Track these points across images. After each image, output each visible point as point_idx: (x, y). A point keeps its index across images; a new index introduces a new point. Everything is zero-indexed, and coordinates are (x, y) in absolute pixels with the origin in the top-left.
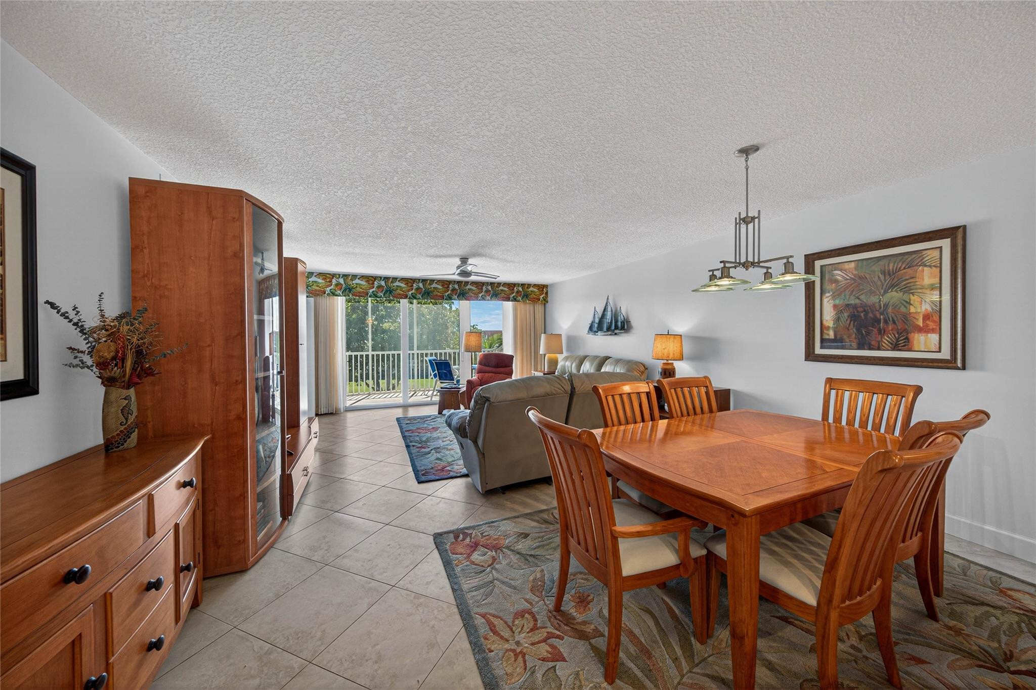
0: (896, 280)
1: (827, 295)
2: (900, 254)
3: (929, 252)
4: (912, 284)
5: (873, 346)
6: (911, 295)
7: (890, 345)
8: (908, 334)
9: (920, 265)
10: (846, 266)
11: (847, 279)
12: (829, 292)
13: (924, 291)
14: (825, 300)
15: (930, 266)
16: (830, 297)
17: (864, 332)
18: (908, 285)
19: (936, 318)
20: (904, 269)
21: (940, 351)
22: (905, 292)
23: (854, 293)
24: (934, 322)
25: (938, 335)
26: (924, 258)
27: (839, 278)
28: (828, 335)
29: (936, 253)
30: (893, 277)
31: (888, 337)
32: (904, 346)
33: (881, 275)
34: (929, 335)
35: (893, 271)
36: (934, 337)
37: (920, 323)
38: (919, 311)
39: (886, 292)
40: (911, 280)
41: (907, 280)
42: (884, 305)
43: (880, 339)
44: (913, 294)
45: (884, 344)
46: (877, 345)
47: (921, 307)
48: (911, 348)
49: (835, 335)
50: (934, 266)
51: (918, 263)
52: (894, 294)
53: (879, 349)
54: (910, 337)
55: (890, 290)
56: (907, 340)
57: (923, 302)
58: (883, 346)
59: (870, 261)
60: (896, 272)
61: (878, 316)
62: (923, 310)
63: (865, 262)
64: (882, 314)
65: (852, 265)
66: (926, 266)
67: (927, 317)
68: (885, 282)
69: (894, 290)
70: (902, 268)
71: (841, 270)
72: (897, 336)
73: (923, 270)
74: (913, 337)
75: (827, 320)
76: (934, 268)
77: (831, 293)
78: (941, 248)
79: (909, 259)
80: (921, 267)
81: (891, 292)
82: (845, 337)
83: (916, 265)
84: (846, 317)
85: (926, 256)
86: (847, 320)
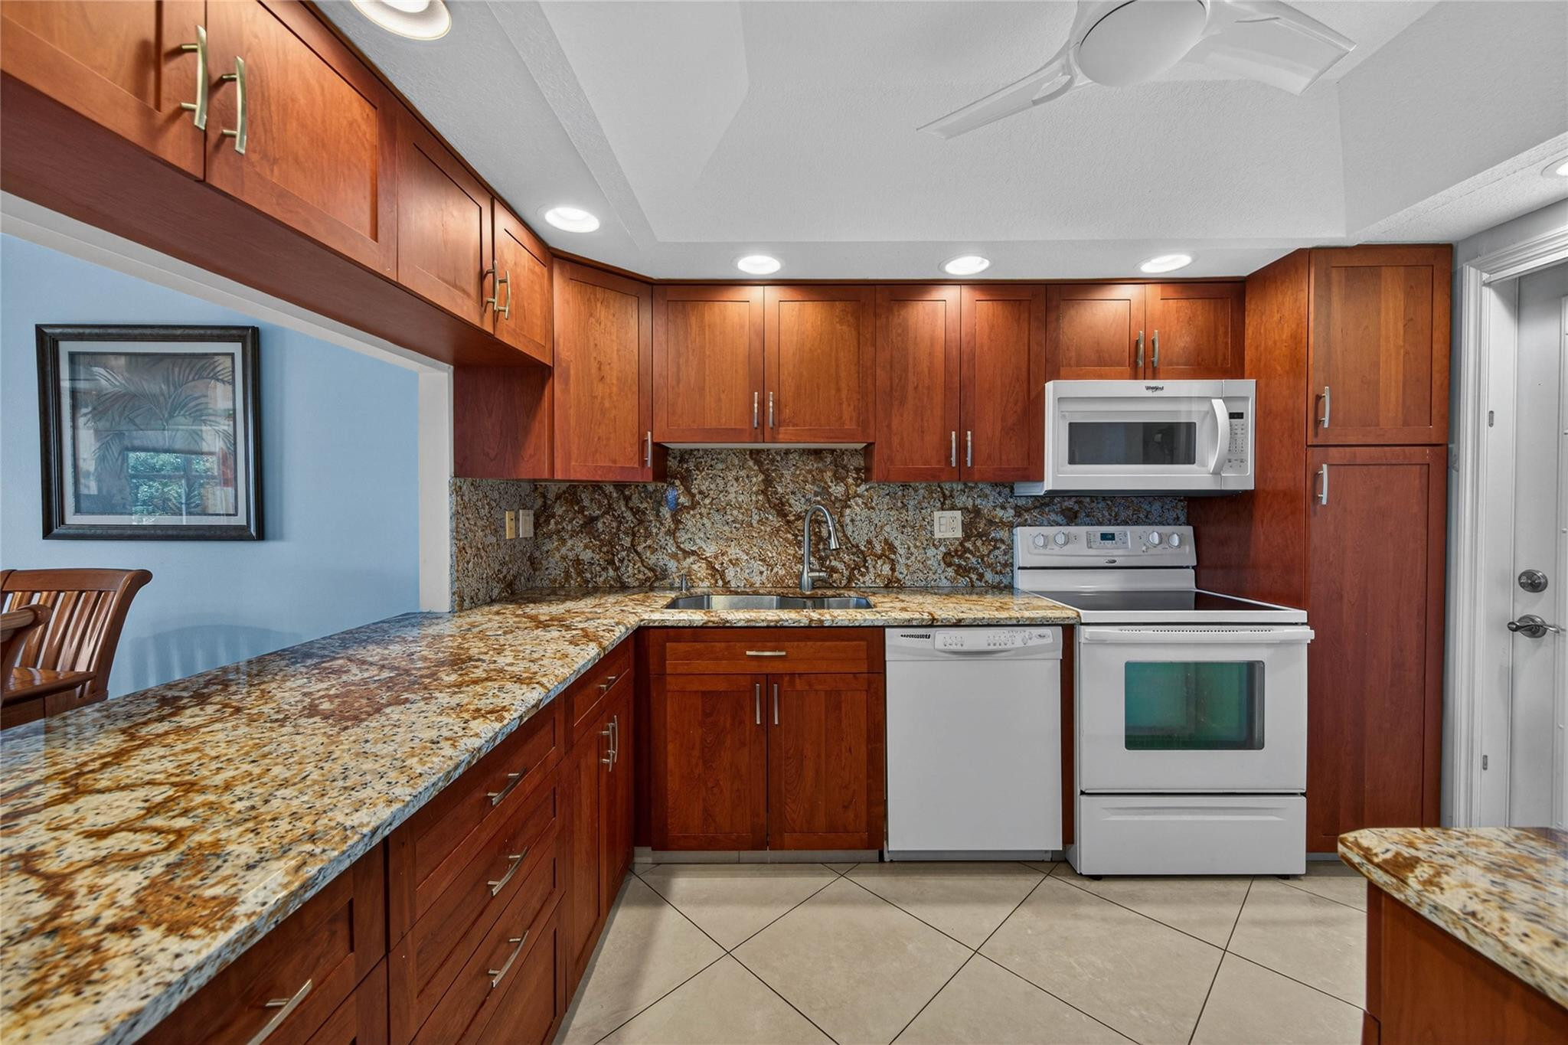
0: (183, 396)
1: (84, 411)
2: (186, 354)
3: (220, 359)
4: (204, 406)
6: (202, 424)
7: (179, 506)
8: (200, 487)
9: (212, 378)
10: (113, 362)
11: (116, 386)
12: (87, 407)
13: (218, 419)
14: (81, 421)
15: (222, 381)
16: (90, 416)
18: (199, 407)
19: (233, 461)
20: (193, 380)
21: (237, 514)
22: (195, 419)
23: (127, 413)
24: (229, 468)
25: (235, 488)
26: (216, 367)
27: (102, 380)
28: (88, 487)
29: (228, 361)
30: (179, 391)
31: (176, 492)
33: (163, 386)
34: (224, 488)
35: (179, 381)
36: (231, 492)
37: (215, 469)
38: (214, 450)
39: (171, 416)
40: (202, 400)
41: (197, 398)
42: (170, 438)
44: (204, 422)
45: (170, 504)
46: (162, 506)
47: (216, 444)
49: (100, 489)
50: (226, 382)
51: (209, 374)
52: (182, 419)
54: (203, 492)
55: (176, 414)
56: (201, 497)
57: (217, 437)
58: (170, 507)
59: (146, 358)
60: (183, 384)
62: (219, 449)
63: (139, 360)
65: (122, 361)
66: (218, 380)
67: (221, 460)
68: (169, 397)
69: (182, 413)
70: (191, 378)
71: (105, 367)
72: (187, 489)
73: (215, 387)
74: (208, 492)
75: (84, 460)
76: (227, 385)
77: (90, 409)
78: (232, 355)
79: (200, 364)
80: (213, 381)
81: (178, 415)
82: (115, 491)
83: (207, 378)
84: (116, 455)
85: (216, 364)
86: (117, 460)
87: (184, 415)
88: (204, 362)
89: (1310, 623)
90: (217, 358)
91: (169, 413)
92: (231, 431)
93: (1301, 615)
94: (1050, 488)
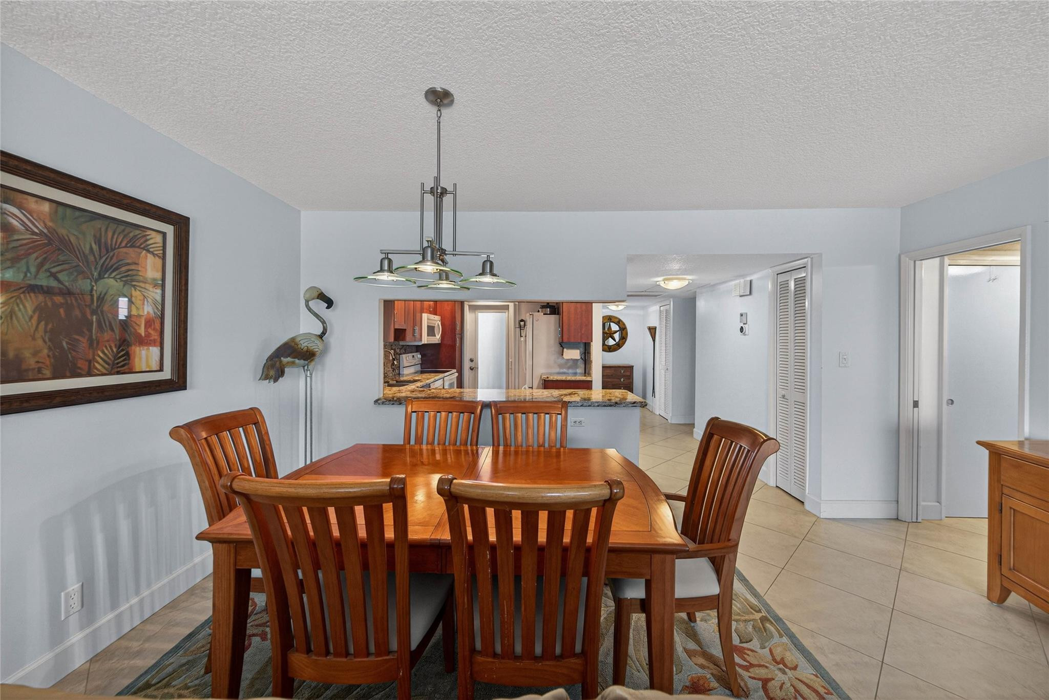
0: (114, 260)
3: (153, 234)
4: (134, 273)
5: (79, 368)
6: (133, 288)
7: (106, 366)
8: (128, 347)
9: (143, 249)
10: (32, 204)
11: (34, 233)
13: (147, 286)
15: (154, 254)
17: (64, 344)
18: (130, 273)
19: (158, 326)
20: (126, 247)
21: (161, 370)
22: (126, 283)
24: (154, 329)
25: (159, 348)
26: (147, 240)
27: (15, 222)
29: (159, 238)
30: (111, 254)
31: (103, 352)
32: (123, 366)
33: (94, 246)
34: (151, 348)
35: (111, 245)
36: (155, 351)
37: (142, 331)
38: (141, 313)
39: (101, 277)
40: (133, 267)
41: (128, 264)
42: (98, 298)
43: (91, 357)
44: (134, 286)
45: (97, 365)
46: (86, 369)
47: (143, 308)
48: (132, 369)
50: (156, 254)
51: (140, 244)
52: (111, 282)
53: (90, 374)
54: (130, 352)
55: (106, 276)
56: (128, 355)
57: (145, 299)
58: (97, 369)
59: (77, 213)
60: (115, 249)
61: (90, 318)
62: (146, 313)
63: (69, 211)
64: (94, 312)
65: (46, 207)
66: (148, 251)
67: (149, 323)
68: (101, 258)
69: (114, 274)
70: (123, 244)
71: (20, 207)
72: (115, 350)
73: (145, 257)
74: (134, 352)
76: (157, 258)
78: (164, 235)
79: (131, 235)
80: (144, 251)
81: (108, 278)
82: (27, 354)
83: (139, 247)
84: (30, 313)
85: (148, 237)
86: (31, 317)
87: (114, 278)
88: (137, 232)
89: (457, 372)
90: (149, 232)
91: (99, 274)
92: (159, 298)
93: (455, 370)
94: (426, 343)
